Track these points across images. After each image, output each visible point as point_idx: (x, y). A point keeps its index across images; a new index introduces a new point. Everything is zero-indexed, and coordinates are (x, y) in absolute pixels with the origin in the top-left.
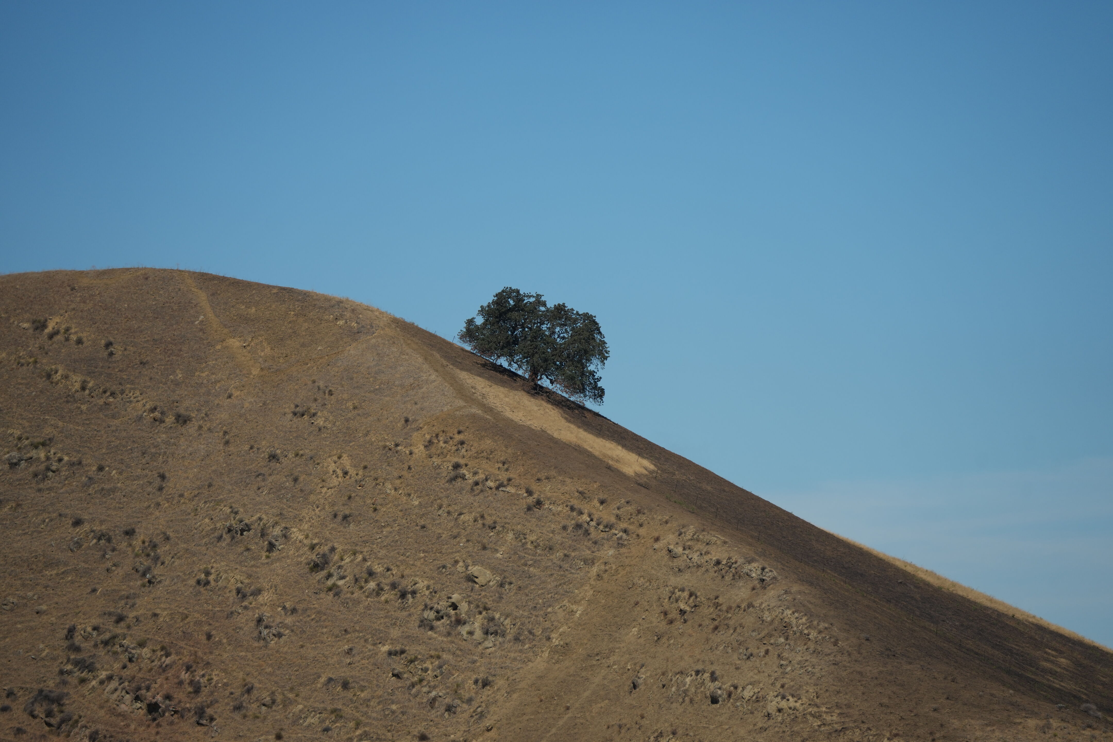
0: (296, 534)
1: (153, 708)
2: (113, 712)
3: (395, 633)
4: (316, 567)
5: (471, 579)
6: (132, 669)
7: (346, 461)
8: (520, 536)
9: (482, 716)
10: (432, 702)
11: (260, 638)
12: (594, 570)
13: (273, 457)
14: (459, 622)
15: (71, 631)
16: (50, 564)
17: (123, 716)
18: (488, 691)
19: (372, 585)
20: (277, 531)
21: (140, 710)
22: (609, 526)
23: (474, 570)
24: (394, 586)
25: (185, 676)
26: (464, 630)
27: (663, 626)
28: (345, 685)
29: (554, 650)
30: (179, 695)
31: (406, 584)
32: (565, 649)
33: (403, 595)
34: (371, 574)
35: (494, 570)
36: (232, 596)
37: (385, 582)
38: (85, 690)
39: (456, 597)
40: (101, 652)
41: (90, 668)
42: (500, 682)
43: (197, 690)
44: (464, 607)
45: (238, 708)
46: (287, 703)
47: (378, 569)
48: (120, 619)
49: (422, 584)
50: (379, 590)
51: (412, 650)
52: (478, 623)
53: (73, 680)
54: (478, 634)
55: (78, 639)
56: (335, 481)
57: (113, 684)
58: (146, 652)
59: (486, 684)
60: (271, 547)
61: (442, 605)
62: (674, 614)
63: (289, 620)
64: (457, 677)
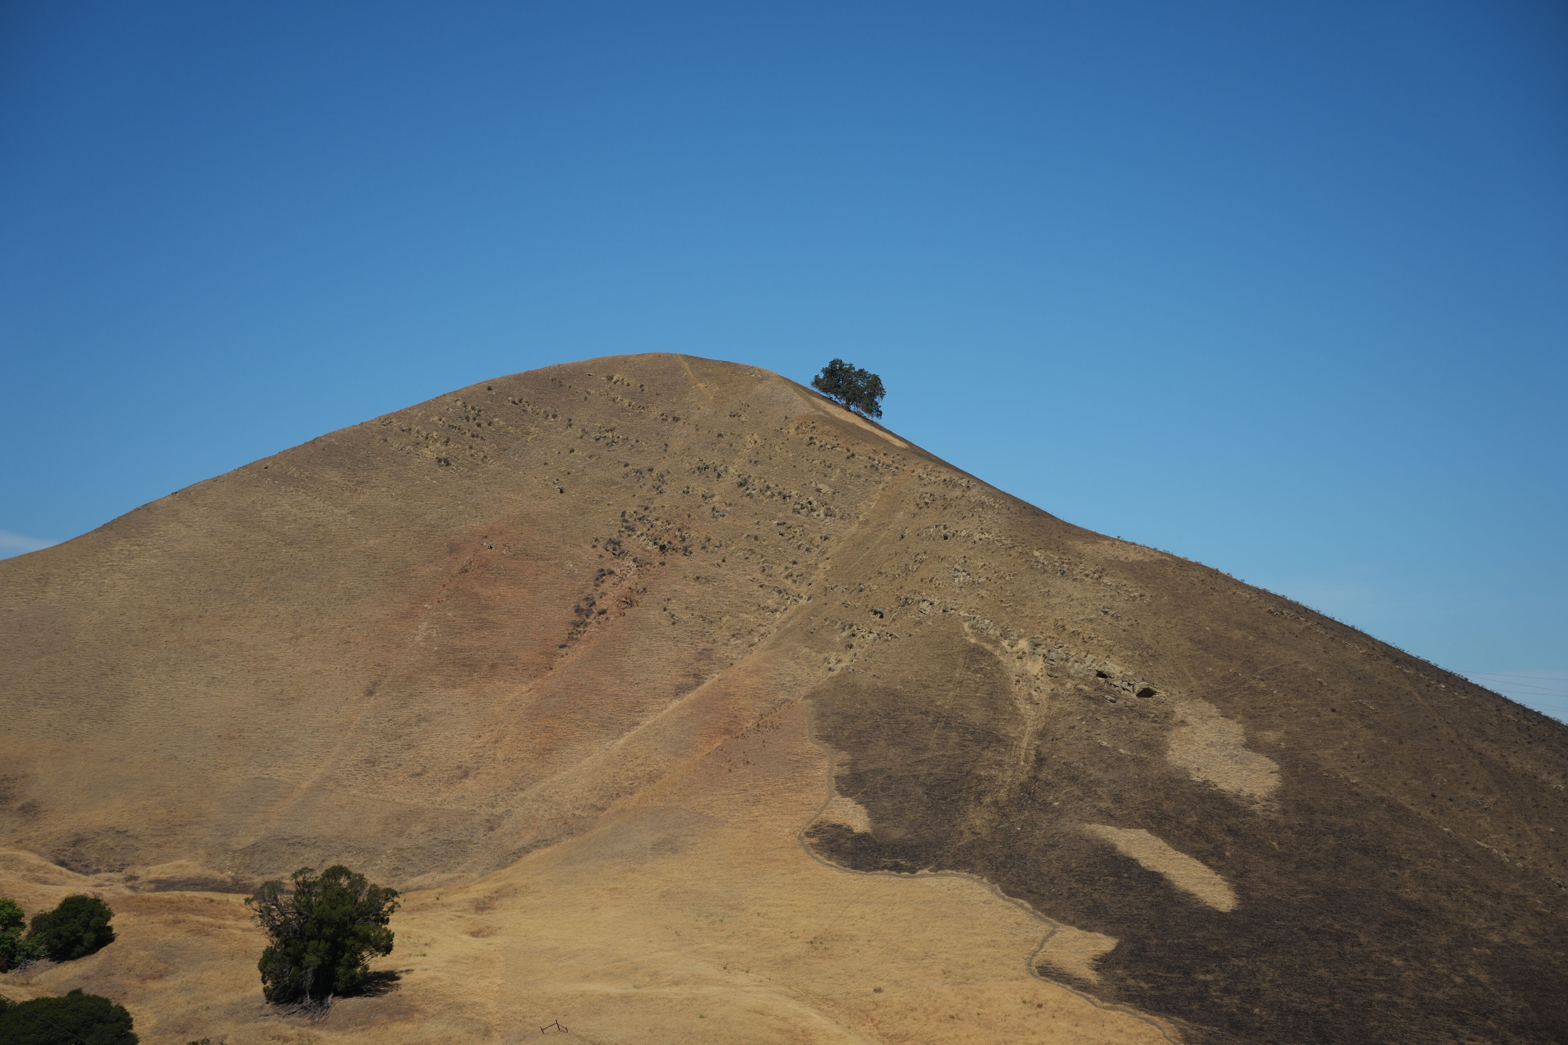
0: (731, 470)
1: (663, 548)
2: (644, 549)
3: (780, 515)
4: (741, 485)
5: (819, 490)
6: (652, 531)
7: (756, 437)
8: (843, 471)
9: (824, 553)
10: (799, 547)
11: (714, 517)
12: (881, 486)
13: (720, 435)
14: (813, 510)
15: (624, 513)
16: (613, 484)
17: (648, 551)
18: (827, 542)
19: (769, 493)
20: (722, 468)
21: (656, 548)
22: (888, 466)
23: (820, 486)
24: (780, 493)
25: (678, 533)
26: (815, 514)
27: (917, 510)
28: (756, 538)
29: (861, 523)
30: (675, 542)
31: (786, 492)
32: (866, 522)
33: (785, 498)
34: (768, 488)
35: (830, 486)
36: (700, 498)
37: (776, 492)
38: (630, 539)
39: (811, 499)
40: (638, 523)
41: (633, 530)
42: (833, 538)
43: (684, 540)
44: (815, 503)
45: (704, 548)
46: (727, 546)
47: (772, 486)
48: (646, 508)
49: (794, 493)
50: (773, 495)
51: (789, 523)
52: (822, 511)
53: (625, 535)
54: (822, 516)
55: (627, 517)
56: (750, 446)
57: (644, 537)
58: (659, 523)
59: (826, 538)
60: (719, 475)
61: (804, 502)
62: (922, 505)
63: (728, 509)
64: (812, 535)
